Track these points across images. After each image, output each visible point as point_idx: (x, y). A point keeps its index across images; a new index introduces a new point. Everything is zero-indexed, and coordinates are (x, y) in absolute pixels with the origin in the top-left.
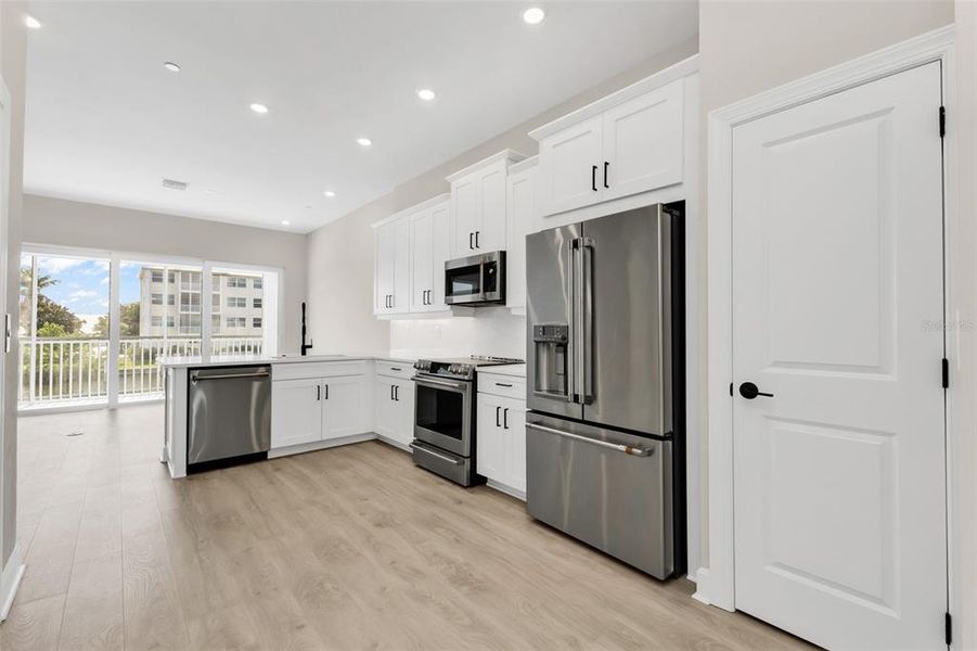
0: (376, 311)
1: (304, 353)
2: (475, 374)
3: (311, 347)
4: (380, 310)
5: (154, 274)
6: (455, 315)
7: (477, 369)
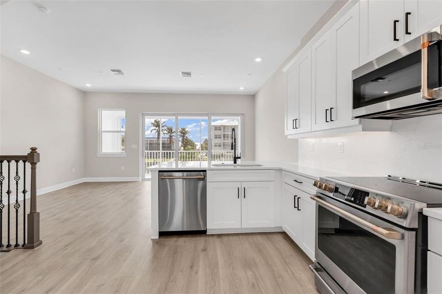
0: (287, 133)
1: (235, 162)
2: (423, 220)
3: (240, 158)
4: (289, 131)
5: (215, 127)
6: (364, 130)
7: (427, 211)
